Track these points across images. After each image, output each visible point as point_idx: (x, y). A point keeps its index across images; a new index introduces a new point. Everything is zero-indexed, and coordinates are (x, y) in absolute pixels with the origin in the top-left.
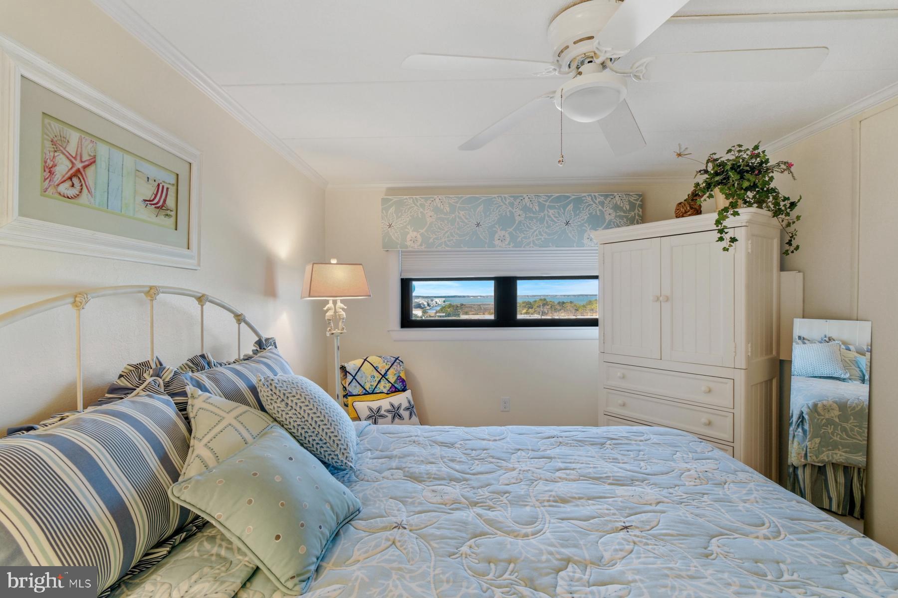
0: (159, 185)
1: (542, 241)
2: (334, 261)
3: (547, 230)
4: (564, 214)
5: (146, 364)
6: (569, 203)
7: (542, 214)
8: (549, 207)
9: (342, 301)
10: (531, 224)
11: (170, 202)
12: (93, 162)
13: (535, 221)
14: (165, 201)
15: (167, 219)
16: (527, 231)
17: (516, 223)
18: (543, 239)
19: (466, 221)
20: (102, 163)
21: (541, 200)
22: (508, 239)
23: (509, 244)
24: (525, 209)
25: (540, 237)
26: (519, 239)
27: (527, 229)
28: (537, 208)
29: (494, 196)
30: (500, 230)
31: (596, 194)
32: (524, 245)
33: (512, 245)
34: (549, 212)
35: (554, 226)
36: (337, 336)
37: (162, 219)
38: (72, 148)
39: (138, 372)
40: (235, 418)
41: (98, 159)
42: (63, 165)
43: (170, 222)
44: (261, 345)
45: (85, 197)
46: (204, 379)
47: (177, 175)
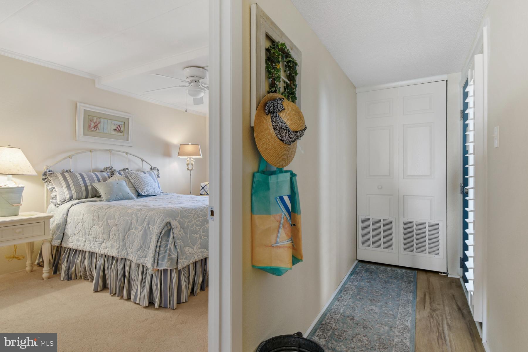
0: (118, 126)
2: (190, 144)
5: (109, 167)
9: (193, 158)
11: (122, 129)
12: (100, 123)
14: (120, 129)
15: (121, 134)
20: (102, 123)
36: (190, 171)
37: (119, 134)
38: (95, 121)
39: (106, 169)
40: (118, 178)
41: (101, 122)
42: (93, 125)
43: (122, 134)
44: (151, 169)
45: (98, 131)
46: (122, 173)
47: (124, 122)
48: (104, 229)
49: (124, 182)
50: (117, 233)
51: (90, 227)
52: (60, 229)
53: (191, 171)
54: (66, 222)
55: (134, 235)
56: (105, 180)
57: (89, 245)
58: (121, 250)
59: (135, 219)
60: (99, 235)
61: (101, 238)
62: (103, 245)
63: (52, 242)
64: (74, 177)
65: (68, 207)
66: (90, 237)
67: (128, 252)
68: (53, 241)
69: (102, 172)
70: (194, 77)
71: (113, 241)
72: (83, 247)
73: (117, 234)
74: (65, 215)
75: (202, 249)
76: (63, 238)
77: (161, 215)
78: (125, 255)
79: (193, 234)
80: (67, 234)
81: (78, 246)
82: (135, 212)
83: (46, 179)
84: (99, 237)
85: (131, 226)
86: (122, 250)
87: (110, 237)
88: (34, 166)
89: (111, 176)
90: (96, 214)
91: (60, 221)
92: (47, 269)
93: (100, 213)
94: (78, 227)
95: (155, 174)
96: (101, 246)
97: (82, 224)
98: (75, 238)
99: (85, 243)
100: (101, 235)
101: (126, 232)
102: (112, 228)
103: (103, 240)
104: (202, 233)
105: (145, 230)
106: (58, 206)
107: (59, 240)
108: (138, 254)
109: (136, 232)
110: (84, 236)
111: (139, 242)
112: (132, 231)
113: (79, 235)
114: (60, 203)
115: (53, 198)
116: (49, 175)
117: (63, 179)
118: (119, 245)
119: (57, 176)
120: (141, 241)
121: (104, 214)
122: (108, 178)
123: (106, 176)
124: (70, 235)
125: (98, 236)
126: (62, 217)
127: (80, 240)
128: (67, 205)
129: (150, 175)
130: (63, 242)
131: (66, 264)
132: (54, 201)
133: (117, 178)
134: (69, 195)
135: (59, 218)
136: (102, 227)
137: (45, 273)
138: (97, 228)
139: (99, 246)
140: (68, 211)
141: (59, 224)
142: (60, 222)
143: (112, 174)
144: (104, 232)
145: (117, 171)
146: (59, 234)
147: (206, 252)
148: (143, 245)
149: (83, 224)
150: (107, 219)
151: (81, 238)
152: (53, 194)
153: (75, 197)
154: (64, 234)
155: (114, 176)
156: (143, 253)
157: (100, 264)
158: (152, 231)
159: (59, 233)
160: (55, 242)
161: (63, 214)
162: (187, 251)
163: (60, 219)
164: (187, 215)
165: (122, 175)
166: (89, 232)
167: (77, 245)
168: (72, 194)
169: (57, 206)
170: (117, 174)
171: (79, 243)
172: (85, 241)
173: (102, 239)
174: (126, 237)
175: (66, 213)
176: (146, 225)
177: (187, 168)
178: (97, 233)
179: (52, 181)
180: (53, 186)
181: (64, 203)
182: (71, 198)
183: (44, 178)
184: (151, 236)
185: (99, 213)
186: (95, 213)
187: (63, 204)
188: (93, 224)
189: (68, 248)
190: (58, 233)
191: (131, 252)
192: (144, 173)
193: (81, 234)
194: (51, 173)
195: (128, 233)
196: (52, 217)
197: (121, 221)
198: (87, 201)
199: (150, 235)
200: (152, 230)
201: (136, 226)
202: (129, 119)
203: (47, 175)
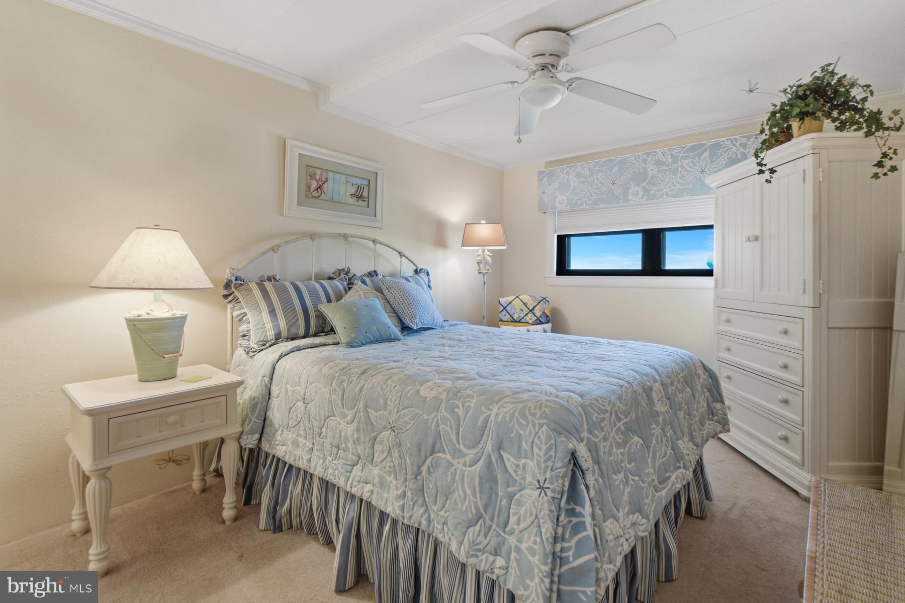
0: (358, 186)
1: (675, 192)
2: (483, 222)
3: (681, 181)
4: (699, 162)
6: (705, 150)
7: (676, 166)
8: (683, 158)
9: (489, 250)
10: (664, 177)
11: (365, 194)
13: (668, 173)
14: (362, 194)
15: (363, 202)
16: (659, 184)
17: (649, 179)
18: (676, 190)
19: (603, 181)
20: (330, 181)
21: (674, 152)
22: (641, 193)
23: (642, 198)
24: (658, 163)
25: (674, 188)
26: (652, 192)
27: (660, 182)
28: (670, 161)
29: (628, 155)
30: (634, 186)
31: (737, 137)
32: (657, 197)
33: (645, 198)
34: (682, 163)
35: (689, 176)
36: (484, 274)
37: (360, 203)
38: (318, 177)
39: (339, 272)
40: (363, 293)
41: (328, 180)
42: (314, 185)
43: (365, 204)
44: (417, 272)
45: (323, 197)
46: (367, 280)
47: (369, 180)
48: (358, 430)
49: (377, 301)
50: (396, 451)
51: (323, 419)
52: (257, 411)
53: (485, 276)
54: (270, 394)
55: (452, 470)
56: (339, 297)
57: (321, 461)
58: (411, 503)
59: (451, 423)
60: (346, 443)
61: (351, 450)
62: (357, 470)
63: (241, 440)
64: (282, 292)
65: (272, 360)
66: (322, 440)
67: (432, 516)
68: (243, 436)
69: (330, 278)
70: (544, 55)
71: (385, 468)
72: (308, 465)
73: (396, 454)
74: (266, 379)
75: (633, 513)
76: (264, 431)
77: (541, 426)
78: (424, 522)
79: (614, 476)
80: (271, 421)
81: (297, 458)
82: (443, 396)
83: (230, 295)
84: (347, 447)
85: (438, 442)
86: (414, 505)
87: (376, 455)
88: (206, 270)
89: (350, 289)
90: (337, 389)
91: (258, 393)
92: (232, 500)
93: (348, 386)
94: (296, 411)
95: (425, 282)
96: (351, 472)
97: (303, 407)
98: (289, 436)
99: (311, 454)
100: (350, 445)
101: (423, 454)
102: (379, 434)
103: (357, 458)
104: (628, 466)
105: (489, 465)
106: (254, 355)
107: (255, 434)
108: (471, 536)
109: (455, 462)
110: (308, 436)
111: (472, 498)
112: (440, 455)
113: (298, 431)
114: (256, 347)
115: (244, 336)
116: (235, 288)
117: (262, 295)
118: (403, 488)
119: (250, 290)
120: (479, 500)
121: (357, 390)
122: (343, 292)
123: (341, 288)
124: (277, 426)
125: (344, 445)
126: (261, 382)
127: (301, 445)
128: (271, 354)
129: (418, 283)
130: (263, 439)
131: (270, 492)
132: (244, 342)
133: (361, 293)
134: (274, 330)
135: (255, 385)
136: (355, 424)
137: (229, 508)
138: (341, 424)
139: (347, 472)
140: (274, 369)
141: (256, 399)
142: (257, 395)
143: (350, 284)
144: (358, 439)
145: (359, 277)
146: (255, 422)
147: (641, 523)
148: (486, 510)
149: (306, 407)
150: (366, 407)
151: (301, 440)
152: (243, 328)
153: (284, 334)
154: (265, 420)
155: (355, 287)
156: (486, 536)
157: (350, 518)
158: (513, 474)
159: (256, 418)
160: (247, 439)
161: (264, 376)
162: (609, 535)
163: (258, 386)
164: (599, 420)
165: (367, 285)
166: (321, 428)
167: (295, 455)
168: (279, 328)
169: (251, 354)
170: (360, 283)
171: (298, 452)
172: (312, 449)
173: (353, 454)
174: (424, 469)
175: (268, 374)
176: (493, 451)
177: (479, 270)
178: (340, 436)
179: (240, 299)
180: (243, 311)
181: (263, 347)
182: (278, 338)
183: (227, 293)
184: (510, 489)
185: (345, 384)
186: (334, 384)
187: (262, 350)
188: (330, 411)
189: (274, 456)
190: (254, 419)
191: (443, 520)
192: (407, 280)
193: (302, 428)
194: (239, 282)
195: (429, 460)
196: (241, 383)
197: (406, 419)
198: (309, 346)
199: (508, 486)
200: (515, 471)
201: (458, 446)
202: (377, 173)
203: (232, 286)
